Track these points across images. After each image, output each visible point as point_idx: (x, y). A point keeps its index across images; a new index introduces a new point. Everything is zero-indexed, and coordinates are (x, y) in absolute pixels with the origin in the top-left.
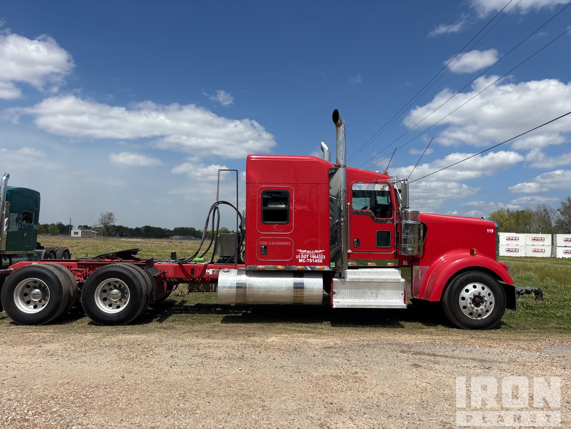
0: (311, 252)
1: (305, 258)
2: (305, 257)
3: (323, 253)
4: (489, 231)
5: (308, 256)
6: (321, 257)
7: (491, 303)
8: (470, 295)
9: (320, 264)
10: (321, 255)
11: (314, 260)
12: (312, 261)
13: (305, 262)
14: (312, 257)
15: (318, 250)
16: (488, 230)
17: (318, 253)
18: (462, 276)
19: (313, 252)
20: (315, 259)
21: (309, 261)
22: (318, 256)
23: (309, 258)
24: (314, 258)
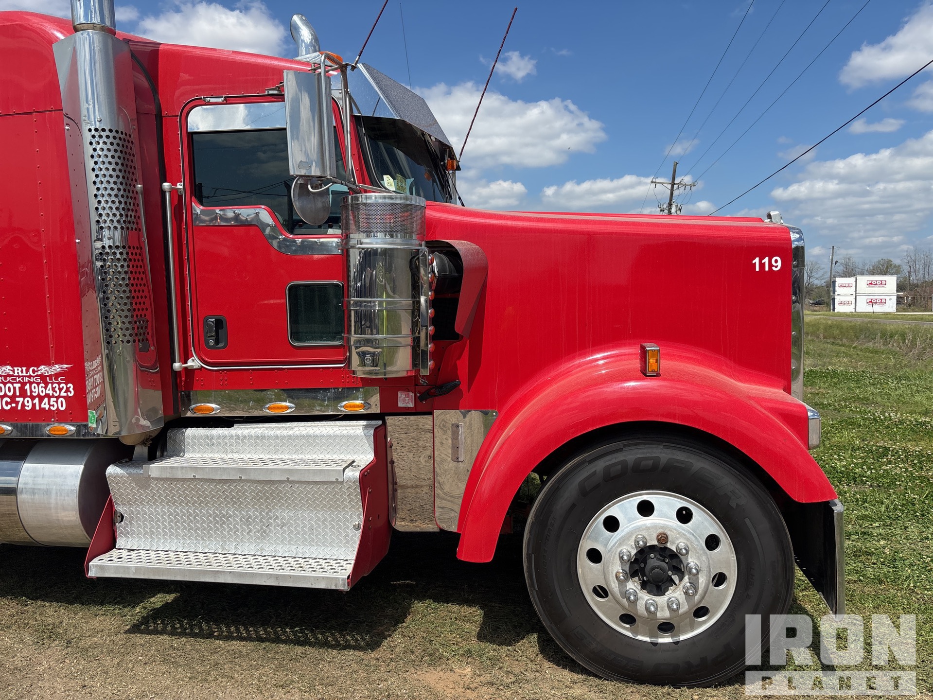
0: (27, 371)
1: (10, 394)
2: (9, 388)
3: (68, 377)
4: (762, 265)
5: (18, 386)
6: (60, 389)
7: (720, 579)
8: (622, 541)
9: (60, 416)
10: (59, 384)
11: (40, 402)
12: (34, 405)
13: (9, 407)
14: (31, 391)
15: (48, 364)
16: (757, 260)
17: (50, 376)
18: (591, 462)
19: (34, 371)
20: (41, 399)
21: (23, 405)
22: (50, 385)
23: (23, 394)
24: (39, 396)
